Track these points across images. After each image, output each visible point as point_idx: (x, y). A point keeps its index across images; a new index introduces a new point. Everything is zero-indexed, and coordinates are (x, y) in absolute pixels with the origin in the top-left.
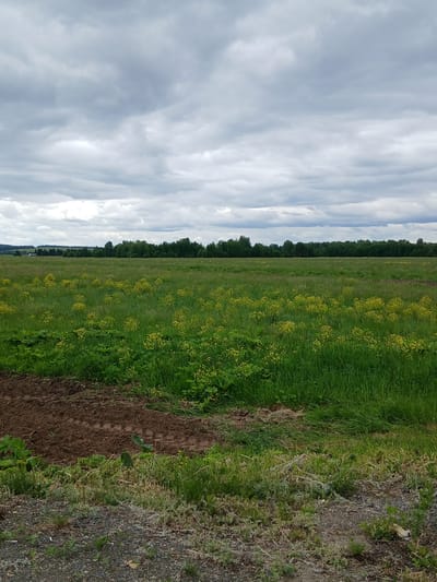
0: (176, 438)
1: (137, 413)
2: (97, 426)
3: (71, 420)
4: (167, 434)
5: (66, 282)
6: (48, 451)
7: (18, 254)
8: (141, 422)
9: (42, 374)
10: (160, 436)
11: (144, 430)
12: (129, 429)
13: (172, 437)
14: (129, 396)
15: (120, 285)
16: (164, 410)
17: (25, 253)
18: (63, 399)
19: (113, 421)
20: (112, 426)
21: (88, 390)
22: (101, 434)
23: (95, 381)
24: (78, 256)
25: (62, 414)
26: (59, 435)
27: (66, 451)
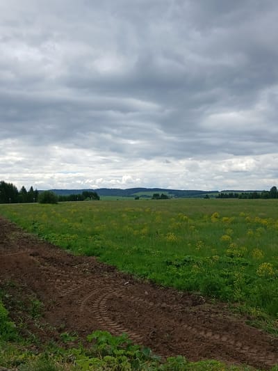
0: (259, 352)
1: (236, 327)
2: (202, 333)
3: (186, 326)
4: (252, 348)
5: (225, 218)
6: (158, 348)
7: (207, 197)
8: (236, 335)
9: (179, 288)
10: (247, 348)
11: (236, 341)
12: (224, 339)
13: (255, 351)
14: (235, 312)
15: (264, 221)
16: (259, 327)
17: (212, 196)
18: (187, 309)
19: (214, 331)
20: (213, 335)
21: (206, 304)
22: (202, 340)
23: (213, 297)
24: (250, 198)
25: (181, 320)
26: (172, 337)
27: (170, 350)
